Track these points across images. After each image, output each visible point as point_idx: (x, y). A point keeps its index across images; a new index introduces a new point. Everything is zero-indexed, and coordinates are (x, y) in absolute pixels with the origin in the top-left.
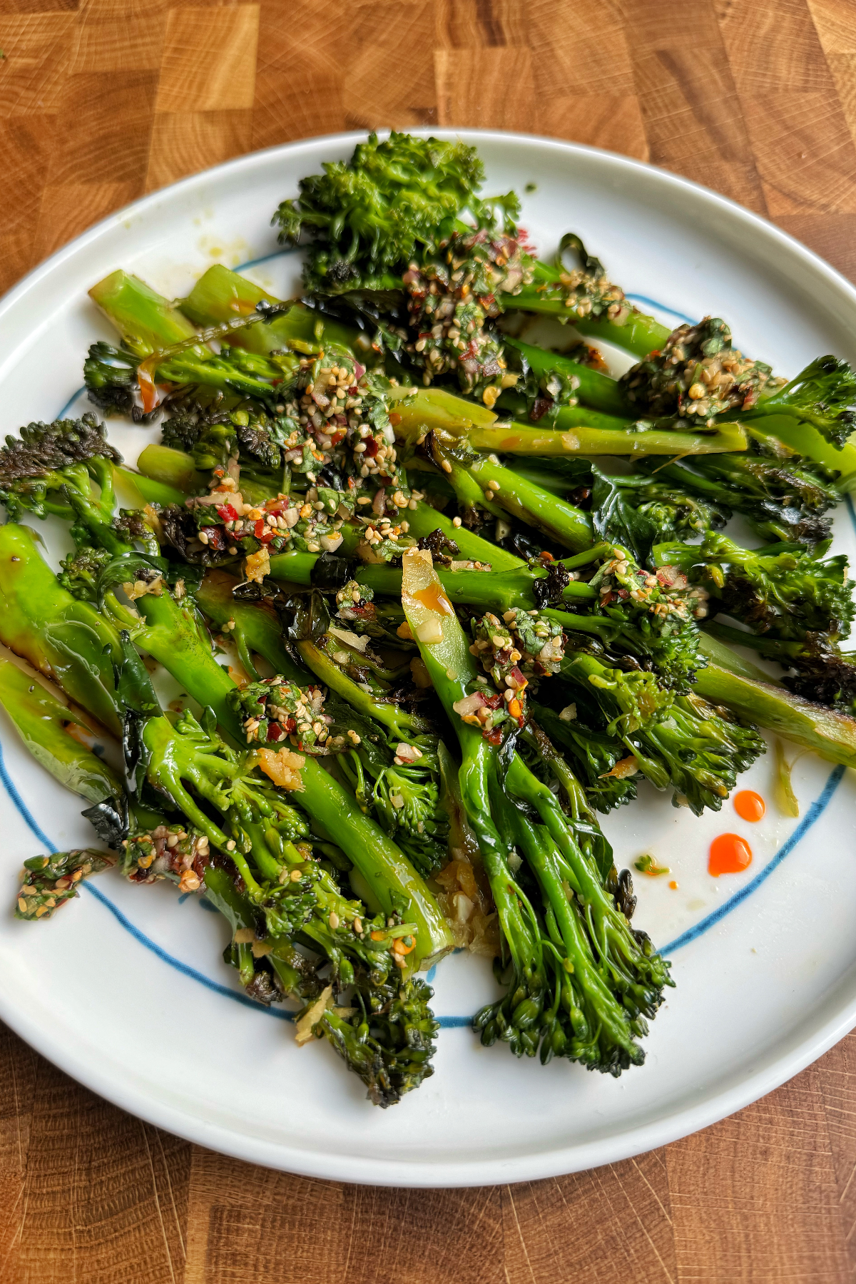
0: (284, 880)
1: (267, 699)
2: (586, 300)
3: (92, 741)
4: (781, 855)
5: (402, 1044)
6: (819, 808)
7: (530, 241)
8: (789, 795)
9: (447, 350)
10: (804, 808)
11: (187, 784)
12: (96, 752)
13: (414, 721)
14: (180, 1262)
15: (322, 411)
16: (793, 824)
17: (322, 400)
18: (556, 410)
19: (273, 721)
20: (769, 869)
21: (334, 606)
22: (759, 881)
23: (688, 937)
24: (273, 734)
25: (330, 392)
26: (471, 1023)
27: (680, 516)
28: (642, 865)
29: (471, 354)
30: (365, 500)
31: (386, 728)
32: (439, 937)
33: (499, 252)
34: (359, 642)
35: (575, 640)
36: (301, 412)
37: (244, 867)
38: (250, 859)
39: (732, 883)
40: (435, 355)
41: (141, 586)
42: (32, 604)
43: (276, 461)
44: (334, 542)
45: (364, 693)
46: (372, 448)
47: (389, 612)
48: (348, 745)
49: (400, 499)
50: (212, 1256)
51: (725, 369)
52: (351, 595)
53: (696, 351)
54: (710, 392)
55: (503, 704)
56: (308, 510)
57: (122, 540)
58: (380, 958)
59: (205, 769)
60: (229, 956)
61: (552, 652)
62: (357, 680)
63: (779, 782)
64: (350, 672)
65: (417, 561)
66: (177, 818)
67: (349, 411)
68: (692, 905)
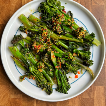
0: (41, 80)
1: (39, 65)
2: (70, 23)
3: (24, 66)
4: (81, 77)
5: (50, 91)
6: (84, 73)
7: (65, 11)
8: (82, 72)
9: (56, 29)
10: (83, 73)
11: (33, 72)
12: (24, 67)
13: (52, 66)
14: (34, 104)
15: (44, 36)
16: (82, 74)
17: (44, 35)
18: (66, 34)
19: (40, 66)
20: (80, 78)
21: (45, 56)
22: (79, 79)
23: (72, 83)
24: (40, 68)
25: (44, 34)
26: (55, 89)
27: (76, 47)
28: (69, 77)
29: (58, 30)
30: (47, 44)
31: (49, 67)
32: (53, 84)
33: (62, 17)
34: (47, 59)
35: (66, 61)
36: (42, 36)
37: (38, 78)
38: (39, 78)
39: (76, 79)
40: (55, 29)
41: (28, 53)
42: (18, 54)
43: (39, 41)
44: (45, 49)
45: (47, 64)
46: (48, 40)
47: (50, 56)
48: (46, 68)
49: (51, 44)
50: (36, 103)
51: (82, 33)
52: (46, 55)
53: (80, 31)
54: (81, 36)
55: (59, 67)
56: (42, 46)
57: (25, 48)
58: (49, 86)
59: (34, 71)
60: (37, 84)
61: (63, 63)
62: (47, 62)
63: (81, 71)
64: (46, 62)
65: (52, 52)
66: (32, 74)
67: (46, 36)
68: (73, 80)
